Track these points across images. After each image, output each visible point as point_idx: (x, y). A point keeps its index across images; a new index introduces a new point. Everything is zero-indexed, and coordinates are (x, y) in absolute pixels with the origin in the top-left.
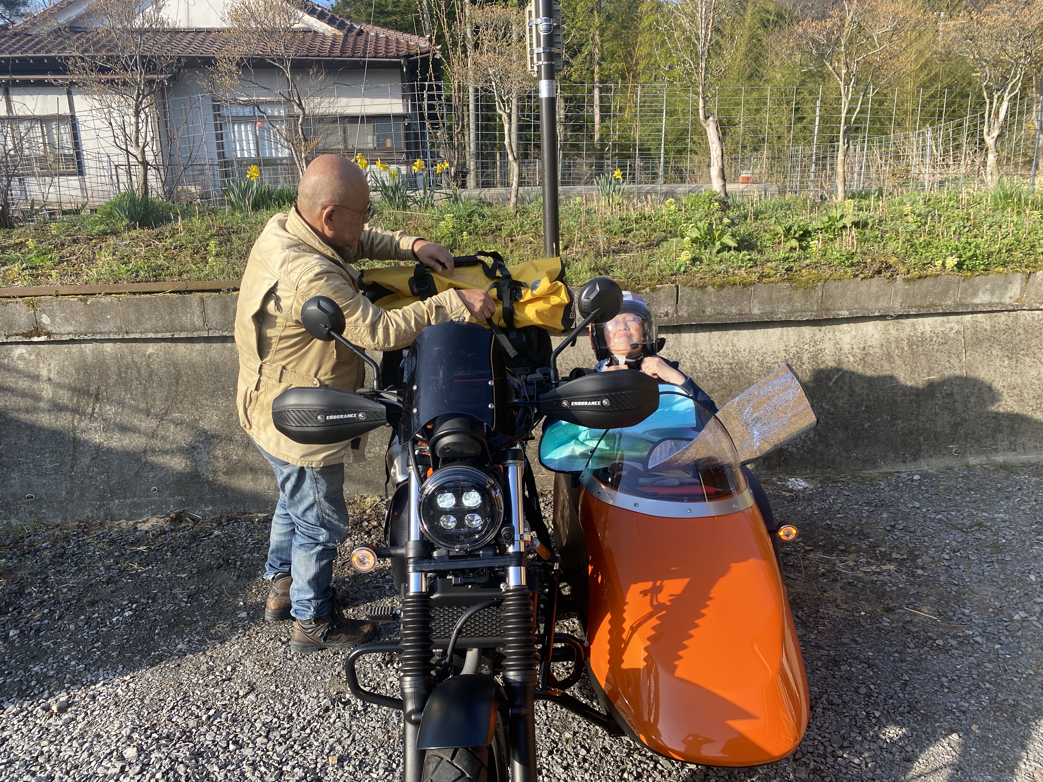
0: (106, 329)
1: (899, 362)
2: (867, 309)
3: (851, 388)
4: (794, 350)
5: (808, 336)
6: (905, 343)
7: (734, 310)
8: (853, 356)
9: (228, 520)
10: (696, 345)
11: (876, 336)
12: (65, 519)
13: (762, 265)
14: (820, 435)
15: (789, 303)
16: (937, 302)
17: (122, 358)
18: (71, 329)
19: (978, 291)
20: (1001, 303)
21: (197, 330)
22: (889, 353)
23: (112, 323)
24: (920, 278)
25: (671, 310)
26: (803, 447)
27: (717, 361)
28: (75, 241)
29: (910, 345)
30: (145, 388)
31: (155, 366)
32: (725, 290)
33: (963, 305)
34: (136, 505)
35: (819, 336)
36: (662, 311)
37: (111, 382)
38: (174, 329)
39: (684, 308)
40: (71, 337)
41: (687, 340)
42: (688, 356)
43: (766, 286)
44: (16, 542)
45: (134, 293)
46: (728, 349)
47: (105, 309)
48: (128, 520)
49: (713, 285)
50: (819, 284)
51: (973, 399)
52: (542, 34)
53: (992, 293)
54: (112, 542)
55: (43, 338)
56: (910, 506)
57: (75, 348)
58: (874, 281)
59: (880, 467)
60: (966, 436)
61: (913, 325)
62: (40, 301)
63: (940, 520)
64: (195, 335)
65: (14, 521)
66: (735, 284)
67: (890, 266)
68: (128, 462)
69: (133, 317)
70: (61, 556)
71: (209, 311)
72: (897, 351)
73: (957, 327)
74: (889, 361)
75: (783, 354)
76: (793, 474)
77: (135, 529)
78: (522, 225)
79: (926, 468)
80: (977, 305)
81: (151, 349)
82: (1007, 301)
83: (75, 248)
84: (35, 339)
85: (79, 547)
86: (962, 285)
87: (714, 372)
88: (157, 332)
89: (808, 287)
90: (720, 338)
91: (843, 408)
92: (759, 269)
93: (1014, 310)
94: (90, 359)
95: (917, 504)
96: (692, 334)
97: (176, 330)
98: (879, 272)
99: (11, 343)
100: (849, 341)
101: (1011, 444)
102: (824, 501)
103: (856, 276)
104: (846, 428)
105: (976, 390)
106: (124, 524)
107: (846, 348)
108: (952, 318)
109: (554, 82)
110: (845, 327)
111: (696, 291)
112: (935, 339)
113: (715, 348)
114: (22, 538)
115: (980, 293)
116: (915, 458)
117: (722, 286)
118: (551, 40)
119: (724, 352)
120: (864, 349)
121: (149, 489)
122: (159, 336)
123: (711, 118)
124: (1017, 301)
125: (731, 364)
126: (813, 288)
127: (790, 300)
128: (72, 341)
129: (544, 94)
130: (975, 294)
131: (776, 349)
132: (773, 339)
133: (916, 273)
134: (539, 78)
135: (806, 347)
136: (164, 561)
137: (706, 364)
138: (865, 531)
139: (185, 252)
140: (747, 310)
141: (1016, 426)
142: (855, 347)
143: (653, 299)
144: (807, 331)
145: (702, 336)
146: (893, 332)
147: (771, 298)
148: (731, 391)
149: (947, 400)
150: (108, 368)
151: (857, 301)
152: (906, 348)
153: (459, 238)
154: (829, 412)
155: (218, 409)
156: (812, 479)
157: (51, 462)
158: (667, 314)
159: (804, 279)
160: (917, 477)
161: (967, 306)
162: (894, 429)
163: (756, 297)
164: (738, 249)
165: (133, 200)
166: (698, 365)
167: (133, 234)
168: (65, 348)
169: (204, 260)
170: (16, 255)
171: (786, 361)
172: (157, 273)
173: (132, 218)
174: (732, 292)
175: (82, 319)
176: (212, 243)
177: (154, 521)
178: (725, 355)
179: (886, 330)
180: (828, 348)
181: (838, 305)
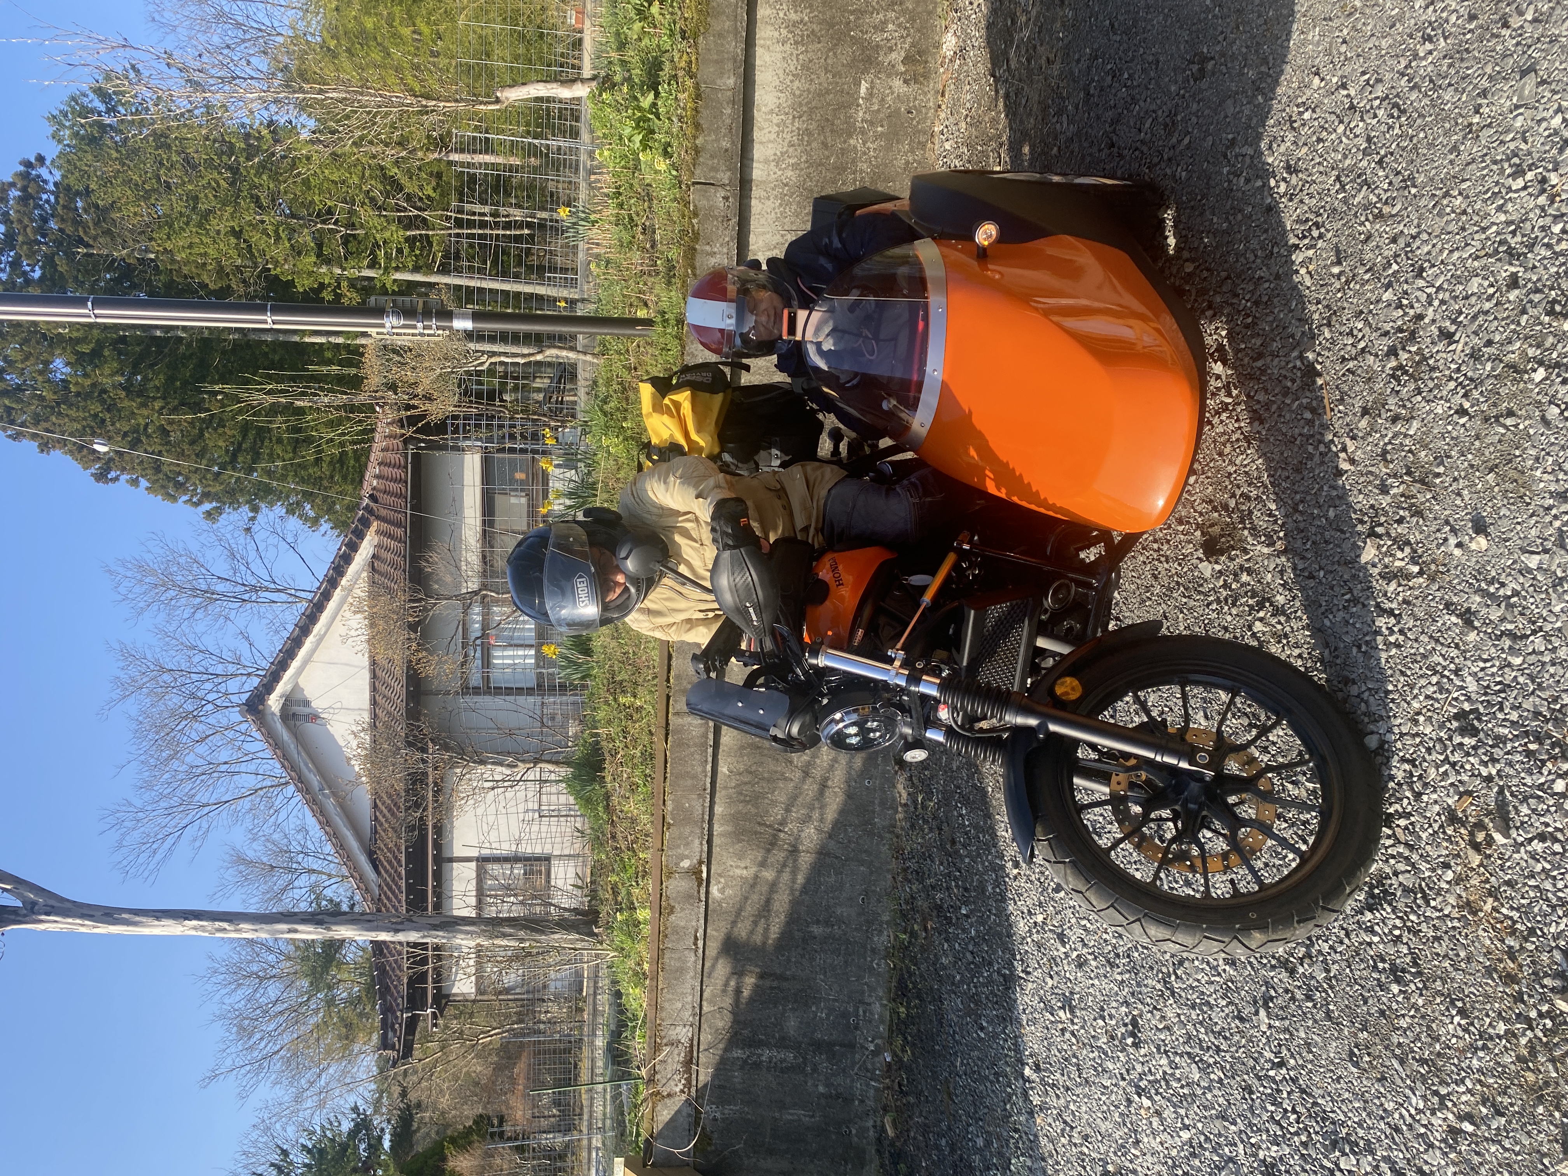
0: (700, 809)
4: (784, 32)
5: (768, 12)
7: (728, 111)
10: (766, 161)
13: (675, 68)
15: (724, 38)
17: (730, 798)
23: (694, 803)
25: (721, 193)
27: (789, 136)
28: (614, 837)
30: (763, 779)
31: (742, 767)
32: (702, 122)
34: (883, 803)
36: (722, 205)
37: (753, 810)
38: (705, 745)
39: (720, 175)
40: (705, 842)
41: (760, 172)
42: (780, 174)
43: (701, 67)
44: (904, 916)
45: (665, 779)
46: (776, 119)
47: (678, 807)
48: (897, 812)
49: (695, 137)
52: (402, 322)
54: (913, 826)
55: (704, 868)
57: (716, 841)
62: (667, 867)
65: (886, 918)
66: (696, 109)
69: (689, 782)
70: (918, 874)
75: (787, 47)
77: (906, 805)
81: (723, 769)
83: (619, 836)
84: (704, 875)
85: (913, 857)
87: (802, 140)
88: (707, 761)
89: (705, 10)
90: (761, 129)
92: (681, 73)
94: (729, 828)
96: (754, 165)
99: (707, 898)
106: (900, 816)
109: (455, 312)
111: (701, 159)
113: (773, 136)
117: (697, 126)
118: (409, 313)
119: (778, 125)
121: (868, 788)
123: (498, 94)
125: (794, 117)
126: (708, 3)
127: (720, 35)
128: (709, 842)
129: (468, 325)
131: (780, 56)
132: (768, 59)
134: (451, 329)
135: (781, 15)
137: (791, 150)
139: (630, 728)
140: (729, 93)
143: (707, 216)
144: (762, 12)
145: (759, 152)
147: (717, 62)
150: (739, 812)
158: (726, 198)
159: (695, 16)
163: (713, 82)
164: (657, 95)
165: (575, 777)
166: (792, 161)
167: (609, 779)
168: (716, 850)
169: (639, 709)
170: (623, 892)
171: (796, 43)
172: (648, 757)
173: (593, 780)
174: (705, 113)
175: (687, 830)
176: (622, 700)
177: (900, 787)
178: (782, 124)
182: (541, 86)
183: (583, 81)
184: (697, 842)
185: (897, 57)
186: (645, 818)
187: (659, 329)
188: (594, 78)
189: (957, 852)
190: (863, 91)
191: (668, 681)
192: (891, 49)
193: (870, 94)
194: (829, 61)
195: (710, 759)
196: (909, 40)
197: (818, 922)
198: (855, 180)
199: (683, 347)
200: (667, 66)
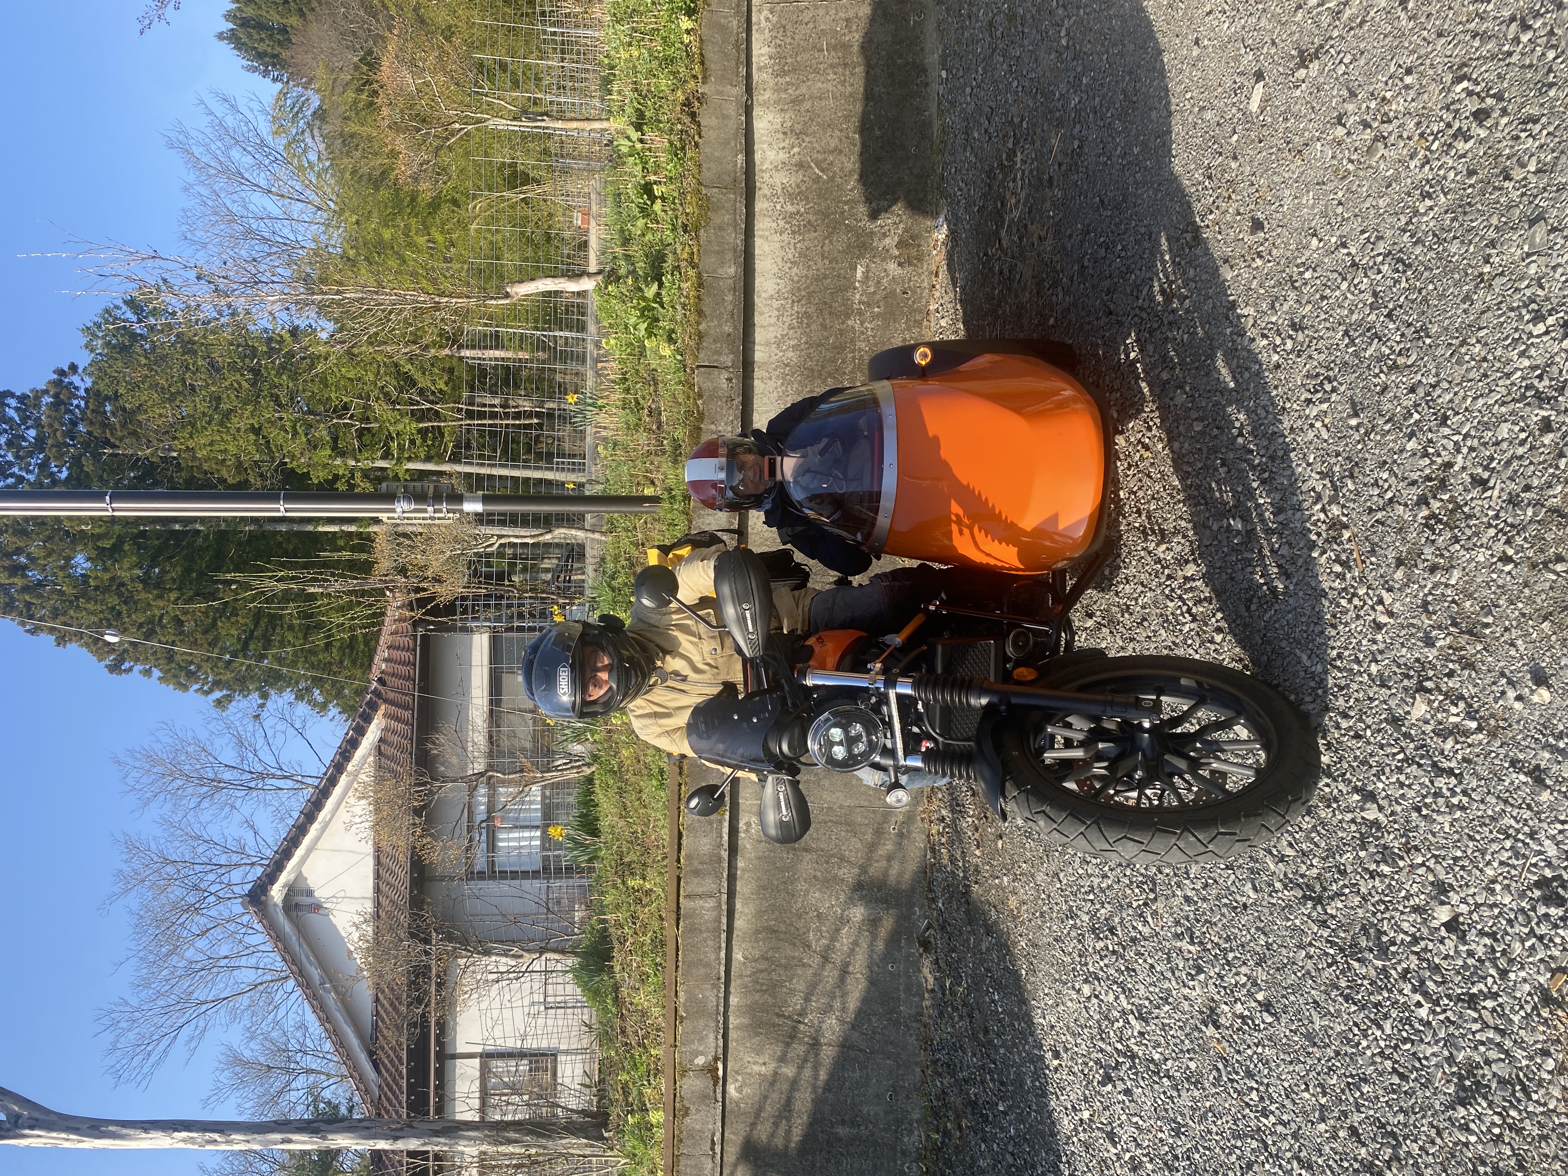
0: (715, 1000)
1: (803, 89)
2: (738, 130)
3: (831, 152)
4: (781, 223)
5: (766, 205)
6: (781, 80)
7: (729, 298)
8: (793, 147)
9: (931, 891)
10: (768, 344)
11: (771, 117)
12: (916, 1063)
13: (678, 260)
14: (885, 193)
15: (724, 230)
16: (732, 40)
17: (746, 987)
21: (720, 906)
22: (792, 101)
23: (708, 993)
24: (703, 62)
25: (725, 375)
26: (898, 215)
27: (789, 319)
28: (623, 1032)
29: (784, 73)
30: (780, 965)
31: (757, 953)
32: (705, 309)
33: (738, 5)
34: (908, 989)
35: (766, 191)
36: (726, 384)
37: (771, 1000)
38: (717, 930)
39: (723, 358)
40: (720, 1037)
41: (762, 355)
42: (782, 353)
43: (703, 258)
44: (936, 1114)
45: (677, 968)
46: (776, 304)
47: (691, 998)
48: (924, 999)
49: (698, 323)
50: (704, 192)
52: (413, 507)
54: (941, 1015)
55: (720, 1066)
57: (733, 1035)
58: (704, 120)
59: (931, 116)
61: (760, 69)
62: (680, 1064)
63: (983, 70)
64: (725, 907)
65: (916, 1116)
66: (698, 297)
67: (687, 100)
69: (703, 972)
70: (948, 1066)
71: (700, 890)
72: (790, 91)
73: (766, 13)
74: (802, 101)
75: (785, 237)
77: (933, 991)
79: (934, 59)
81: (738, 956)
83: (629, 1031)
84: (720, 1073)
85: (943, 1048)
86: (714, 7)
87: (801, 323)
88: (719, 947)
89: (706, 205)
90: (761, 314)
91: (854, 163)
92: (683, 264)
94: (746, 1021)
95: (969, 89)
96: (756, 348)
97: (720, 927)
98: (693, 115)
99: (724, 1098)
100: (774, 152)
102: (958, 201)
103: (697, 145)
104: (879, 160)
106: (927, 1003)
107: (783, 156)
108: (754, 19)
109: (466, 495)
110: (758, 158)
111: (705, 344)
112: (778, 42)
113: (773, 320)
114: (932, 1108)
116: (922, 70)
117: (700, 313)
118: (420, 497)
119: (778, 310)
120: (785, 133)
121: (892, 974)
123: (509, 290)
125: (793, 302)
126: (708, 199)
127: (721, 228)
128: (725, 1037)
129: (478, 507)
131: (778, 245)
132: (766, 248)
133: (697, 67)
134: (461, 511)
135: (778, 207)
136: (959, 960)
137: (791, 332)
138: (988, 168)
139: (639, 913)
140: (731, 281)
142: (782, 145)
143: (711, 395)
144: (760, 205)
145: (758, 335)
146: (767, 96)
147: (718, 252)
149: (853, 29)
150: (756, 1003)
151: (726, 143)
152: (788, 79)
154: (858, 181)
155: (807, 892)
156: (937, 205)
157: (854, 1071)
158: (730, 378)
159: (697, 212)
160: (944, 74)
163: (715, 271)
164: (661, 285)
165: (582, 967)
166: (792, 343)
167: (617, 968)
168: (732, 1045)
169: (648, 892)
170: (635, 1092)
171: (793, 232)
172: (659, 944)
173: (601, 970)
174: (707, 300)
175: (702, 1023)
176: (631, 883)
177: (926, 971)
178: (781, 309)
179: (765, 104)
180: (781, 179)
181: (730, 167)
182: (549, 281)
183: (589, 275)
184: (712, 1036)
185: (890, 242)
186: (656, 1011)
187: (666, 505)
188: (599, 273)
189: (991, 1042)
190: (859, 274)
191: (678, 861)
192: (885, 235)
193: (866, 277)
194: (826, 248)
195: (724, 945)
196: (902, 226)
197: (843, 1122)
198: (854, 358)
199: (690, 521)
200: (670, 259)
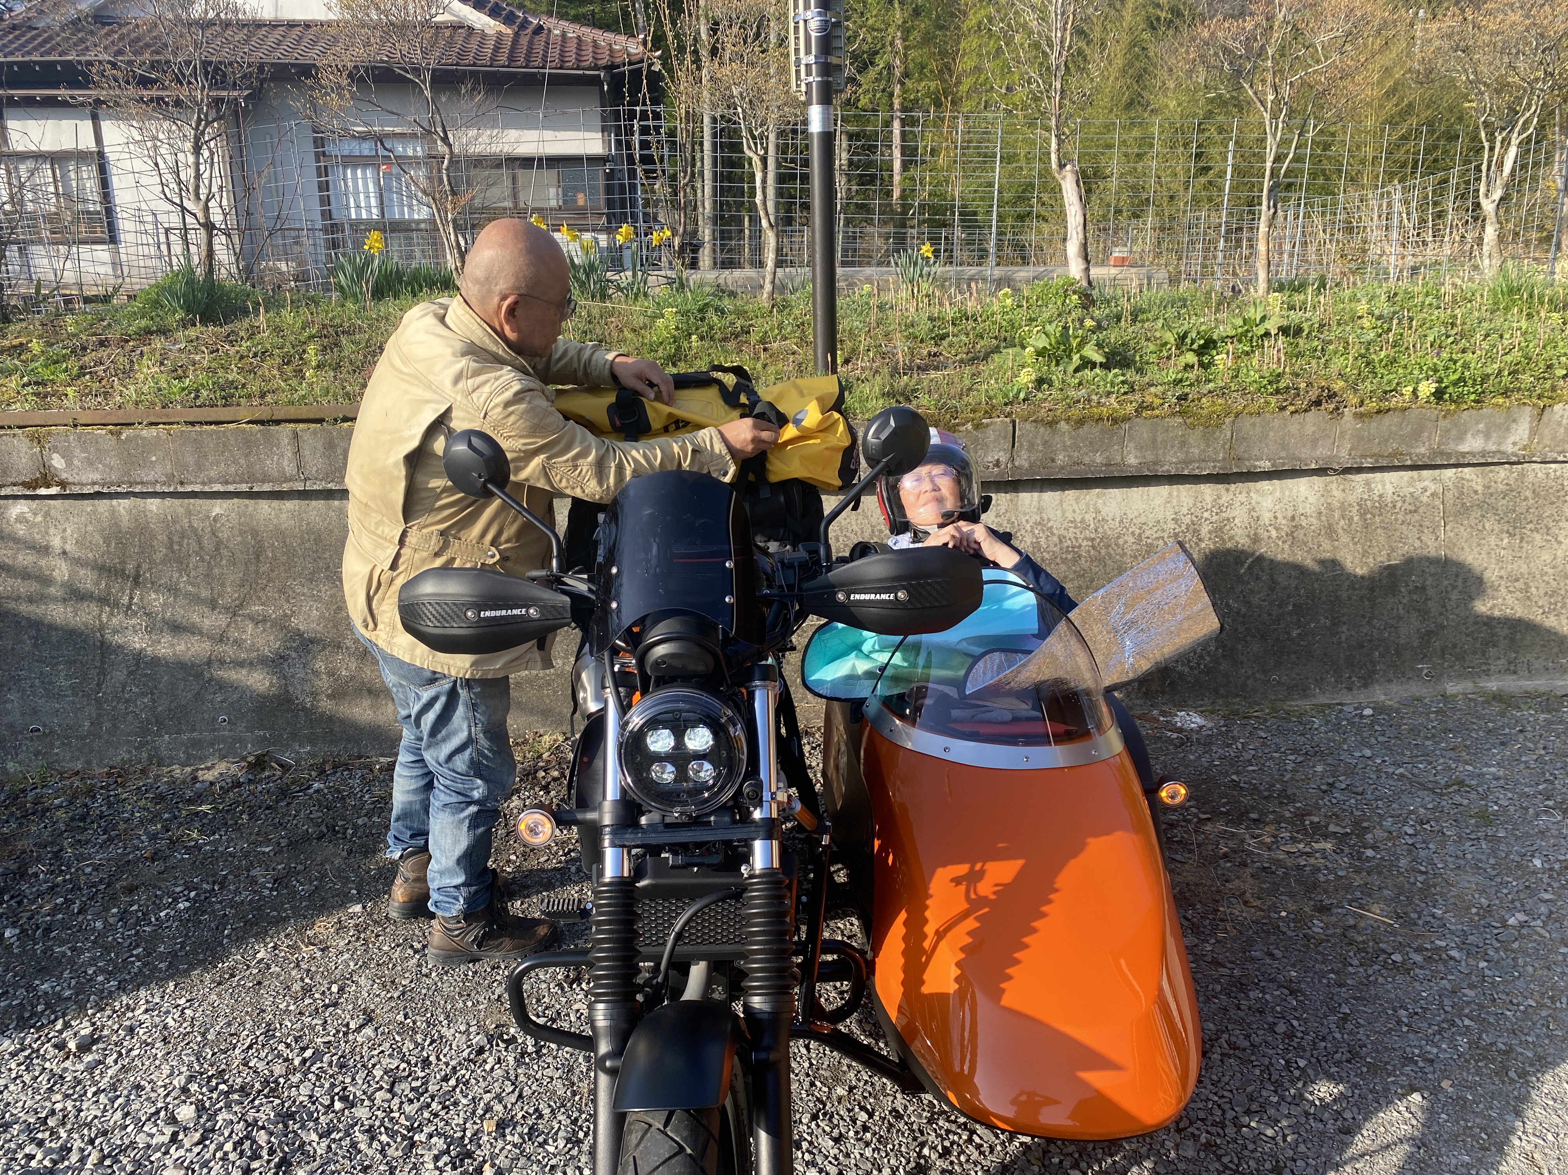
0: (150, 478)
1: (1344, 539)
2: (1299, 459)
3: (1271, 577)
4: (1187, 520)
5: (1209, 499)
6: (1354, 510)
7: (1099, 459)
8: (1277, 529)
9: (335, 767)
10: (1040, 510)
11: (1312, 500)
12: (88, 763)
13: (1142, 390)
14: (1224, 647)
15: (1181, 448)
16: (1403, 449)
17: (174, 522)
18: (96, 477)
19: (1465, 433)
20: (1499, 451)
21: (287, 480)
22: (1330, 526)
23: (158, 469)
24: (1379, 412)
25: (1003, 457)
26: (1199, 664)
27: (1071, 535)
28: (102, 344)
29: (1363, 515)
30: (210, 568)
31: (224, 535)
32: (1086, 427)
33: (1442, 453)
34: (196, 744)
35: (1225, 499)
36: (990, 459)
37: (158, 556)
38: (252, 479)
39: (1024, 454)
40: (97, 488)
41: (1027, 502)
42: (1028, 528)
43: (1148, 422)
45: (192, 424)
46: (1089, 517)
47: (150, 446)
48: (183, 765)
49: (1068, 420)
50: (1227, 420)
51: (1454, 596)
52: (814, 35)
53: (1487, 436)
54: (160, 798)
55: (54, 490)
56: (1357, 754)
57: (103, 505)
58: (1310, 416)
59: (1314, 696)
60: (1443, 650)
61: (1368, 483)
62: (49, 434)
63: (1402, 775)
64: (285, 487)
66: (1100, 419)
67: (1335, 395)
68: (184, 679)
69: (190, 460)
70: (83, 818)
71: (306, 452)
72: (1342, 522)
73: (1432, 487)
74: (1330, 538)
75: (1171, 525)
76: (1182, 705)
77: (195, 779)
78: (780, 327)
79: (1383, 698)
80: (1464, 455)
81: (218, 508)
82: (1509, 448)
83: (103, 353)
84: (43, 491)
85: (110, 806)
86: (1442, 423)
87: (1067, 552)
88: (227, 483)
89: (1211, 424)
90: (1077, 500)
91: (1259, 607)
92: (1137, 397)
93: (1519, 463)
94: (125, 523)
95: (1368, 752)
96: (1036, 495)
97: (257, 480)
98: (1318, 403)
99: (7, 497)
100: (1271, 506)
101: (1510, 663)
102: (1229, 746)
103: (1282, 409)
104: (1263, 638)
105: (1459, 583)
106: (177, 771)
107: (1267, 517)
108: (1425, 473)
109: (832, 109)
110: (1265, 485)
111: (1042, 429)
112: (1399, 505)
113: (1070, 516)
114: (23, 791)
115: (1469, 436)
116: (1367, 682)
117: (1081, 422)
118: (827, 44)
119: (1083, 520)
120: (1293, 518)
121: (215, 719)
122: (231, 488)
123: (1068, 167)
124: (1524, 449)
125: (1093, 540)
126: (1218, 426)
127: (1183, 443)
128: (98, 495)
129: (816, 126)
130: (1461, 438)
131: (1160, 517)
132: (1157, 502)
133: (1372, 405)
134: (808, 103)
135: (1206, 515)
136: (238, 828)
137: (1056, 539)
138: (1289, 792)
139: (270, 362)
140: (1118, 459)
141: (1519, 636)
142: (1279, 515)
143: (976, 440)
144: (1208, 491)
145: (1050, 497)
146: (1337, 493)
147: (1154, 441)
148: (1092, 581)
149: (1415, 597)
150: (153, 537)
151: (1284, 446)
152: (1356, 519)
153: (686, 345)
154: (1238, 613)
155: (318, 599)
156: (1212, 712)
157: (68, 677)
158: (997, 464)
159: (1205, 412)
160: (1368, 712)
161: (1449, 455)
162: (1335, 640)
163: (1132, 438)
164: (1105, 366)
165: (191, 282)
166: (1043, 541)
167: (191, 333)
168: (87, 505)
169: (299, 375)
171: (1176, 535)
172: (227, 393)
173: (189, 309)
174: (1096, 430)
175: (113, 462)
176: (312, 348)
177: (221, 767)
178: (1084, 525)
179: (1327, 491)
180: (1239, 516)
181: (1256, 452)
182: (1080, 219)
183: (1087, 270)
186: (131, 391)
188: (1090, 282)
191: (345, 419)
200: (1141, 378)
